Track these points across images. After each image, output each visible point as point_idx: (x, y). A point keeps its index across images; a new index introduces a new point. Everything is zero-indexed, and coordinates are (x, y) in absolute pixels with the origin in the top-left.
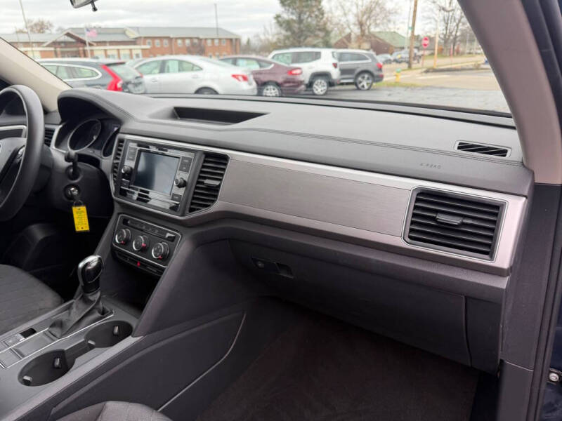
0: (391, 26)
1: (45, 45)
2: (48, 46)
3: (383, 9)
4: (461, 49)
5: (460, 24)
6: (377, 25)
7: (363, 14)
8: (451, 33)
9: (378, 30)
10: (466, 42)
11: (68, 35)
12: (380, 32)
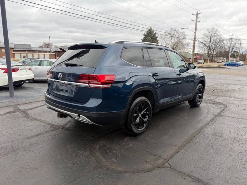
0: (186, 50)
1: (52, 52)
2: (53, 53)
3: (182, 43)
4: (216, 60)
5: (215, 50)
6: (179, 49)
7: (174, 45)
8: (211, 53)
9: (180, 51)
10: (217, 57)
11: (61, 49)
12: (181, 52)
